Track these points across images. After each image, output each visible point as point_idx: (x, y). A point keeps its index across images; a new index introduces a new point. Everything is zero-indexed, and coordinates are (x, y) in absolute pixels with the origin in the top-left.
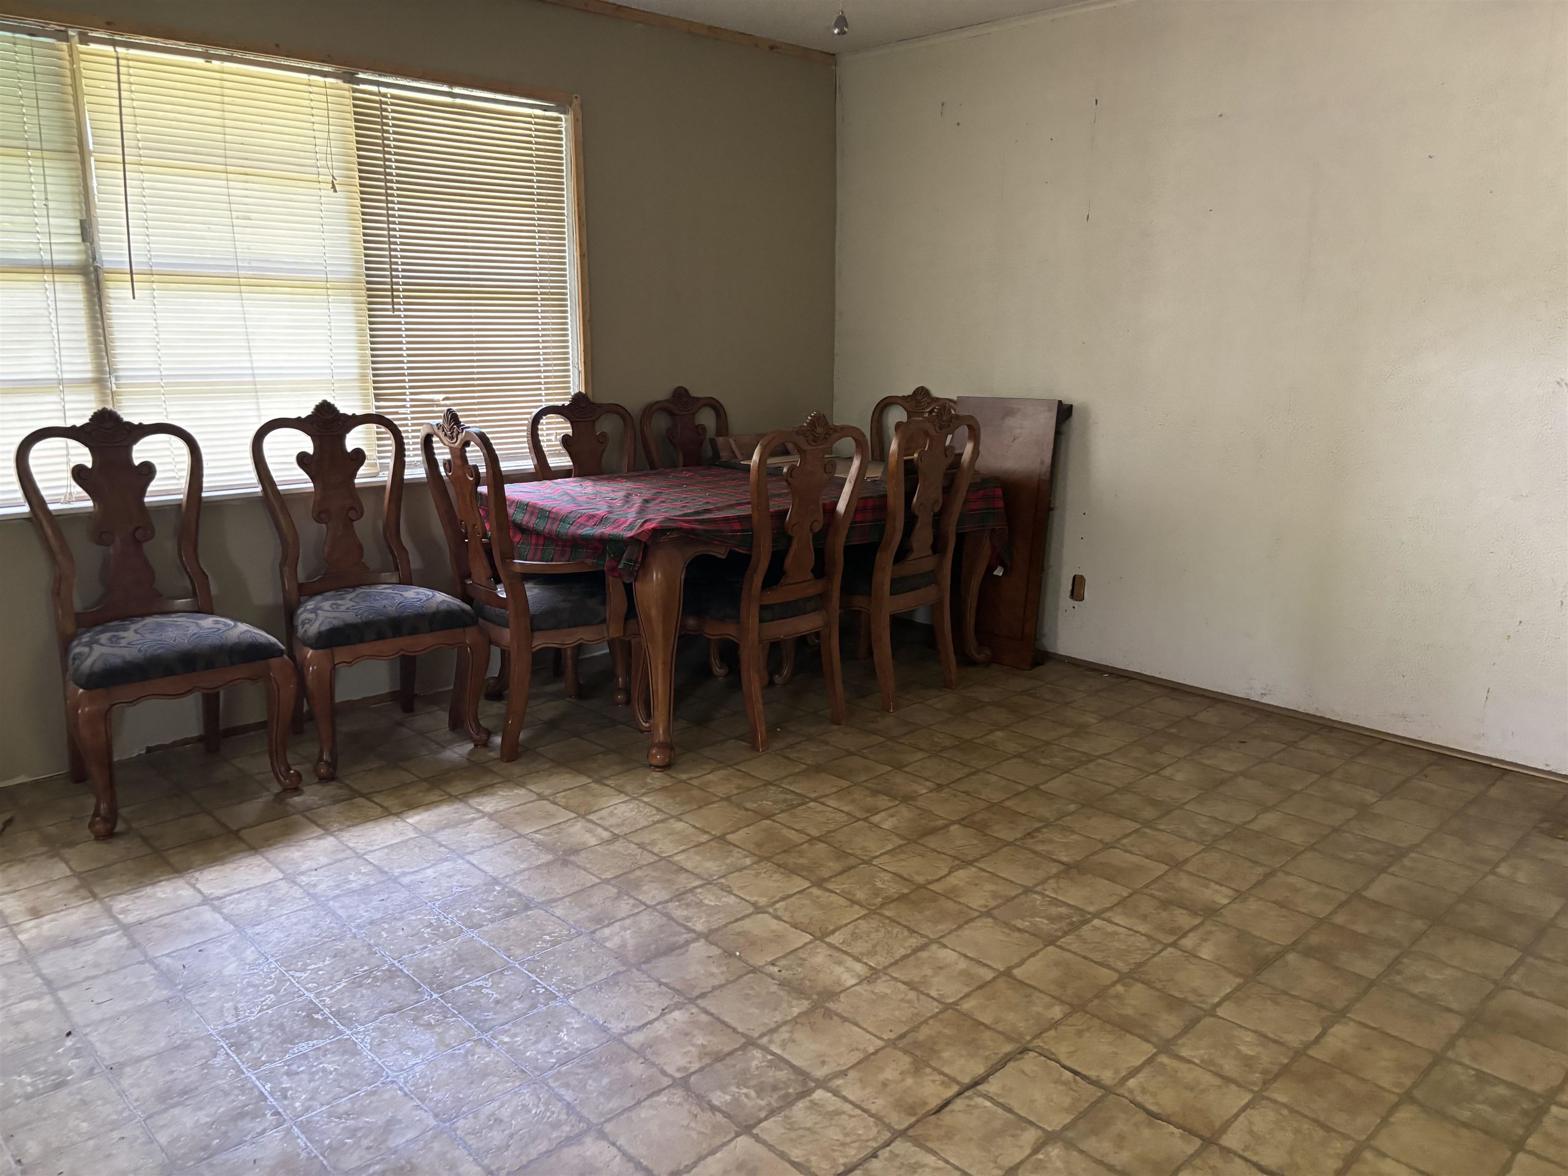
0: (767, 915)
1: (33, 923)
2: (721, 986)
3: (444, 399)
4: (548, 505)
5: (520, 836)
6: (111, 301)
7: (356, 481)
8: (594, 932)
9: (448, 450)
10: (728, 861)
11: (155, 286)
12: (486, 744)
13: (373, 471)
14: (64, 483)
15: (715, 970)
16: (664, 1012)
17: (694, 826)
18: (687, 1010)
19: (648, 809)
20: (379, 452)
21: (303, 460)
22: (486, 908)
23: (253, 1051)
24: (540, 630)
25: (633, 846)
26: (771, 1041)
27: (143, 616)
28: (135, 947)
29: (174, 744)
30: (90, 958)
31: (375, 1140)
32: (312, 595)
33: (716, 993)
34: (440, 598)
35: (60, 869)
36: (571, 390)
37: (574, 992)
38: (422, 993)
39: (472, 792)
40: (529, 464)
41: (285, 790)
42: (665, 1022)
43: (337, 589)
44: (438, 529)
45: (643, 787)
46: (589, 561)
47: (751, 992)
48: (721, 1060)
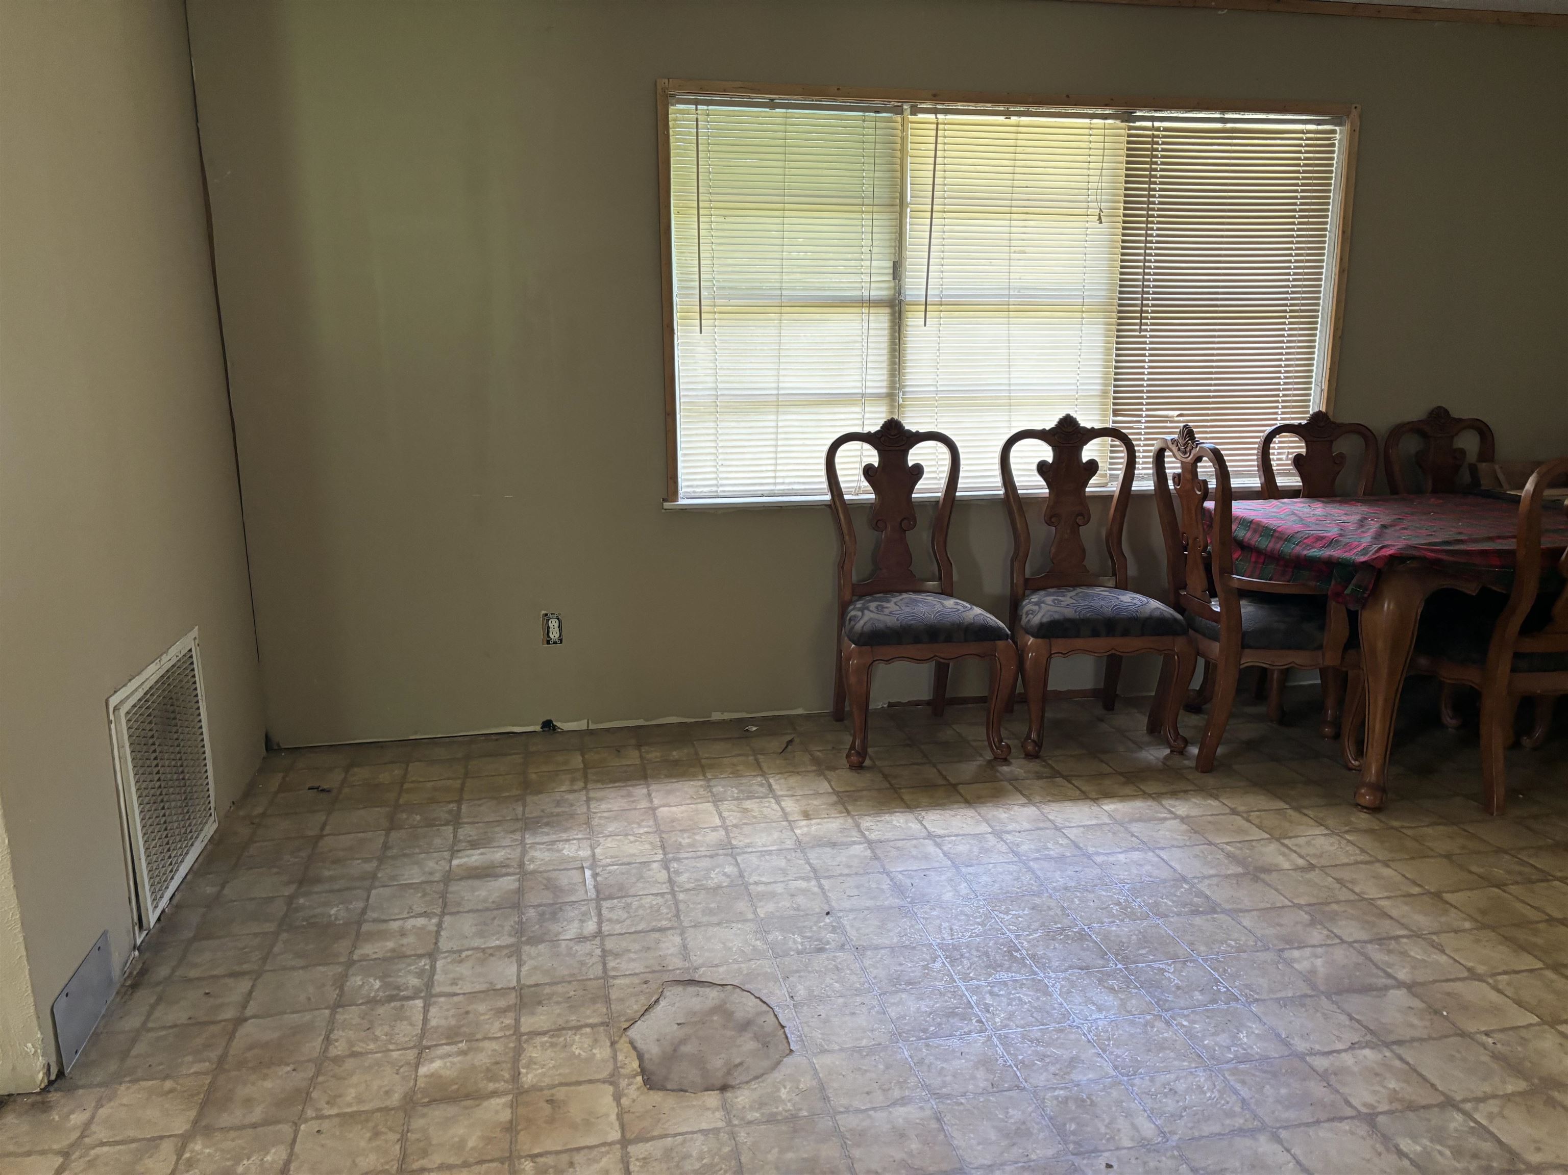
0: (1484, 985)
1: (804, 823)
2: (1421, 1040)
3: (1178, 416)
4: (1273, 523)
5: (1210, 844)
6: (909, 329)
7: (1087, 489)
8: (1282, 950)
9: (1179, 465)
10: (1443, 919)
11: (942, 314)
12: (1182, 753)
13: (1103, 481)
14: (856, 478)
15: (1415, 1021)
16: (1353, 1046)
17: (1404, 876)
18: (1380, 1051)
19: (1350, 848)
20: (1111, 464)
21: (1042, 468)
22: (1173, 902)
23: (963, 967)
24: (1250, 647)
25: (1330, 879)
26: (1476, 1109)
27: (901, 592)
28: (876, 859)
29: (910, 703)
30: (844, 859)
31: (1060, 1069)
32: (1036, 590)
33: (1416, 1044)
34: (1154, 606)
35: (825, 786)
36: (1310, 409)
37: (1257, 1000)
38: (1108, 960)
39: (1166, 793)
40: (1255, 482)
41: (996, 758)
42: (1354, 1056)
43: (1059, 587)
44: (1158, 538)
45: (1346, 825)
46: (1312, 583)
47: (1458, 1055)
48: (1414, 1111)
